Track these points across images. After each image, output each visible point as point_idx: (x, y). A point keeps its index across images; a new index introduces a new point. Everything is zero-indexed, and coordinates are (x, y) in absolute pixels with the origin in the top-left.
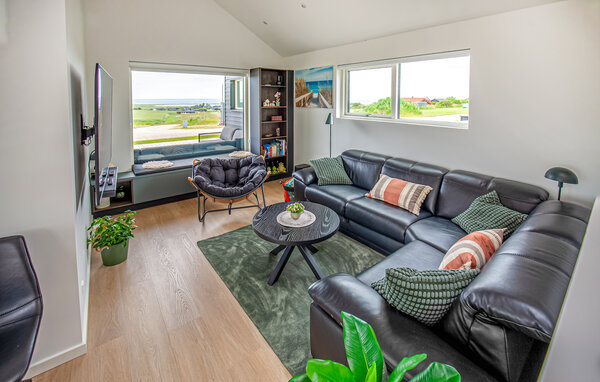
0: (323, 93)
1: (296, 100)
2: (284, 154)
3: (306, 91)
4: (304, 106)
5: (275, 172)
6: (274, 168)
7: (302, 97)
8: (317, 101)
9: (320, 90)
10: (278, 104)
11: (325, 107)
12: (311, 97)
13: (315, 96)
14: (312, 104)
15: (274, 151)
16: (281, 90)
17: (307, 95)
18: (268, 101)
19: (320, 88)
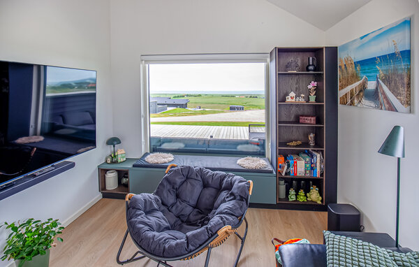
0: (387, 80)
1: (341, 93)
2: (318, 175)
3: (355, 77)
4: (352, 103)
5: (302, 198)
6: (302, 193)
7: (348, 89)
8: (374, 96)
9: (381, 74)
10: (313, 99)
11: (392, 108)
12: (363, 88)
13: (371, 85)
14: (365, 102)
15: (301, 167)
16: (318, 78)
17: (357, 83)
18: (292, 94)
19: (381, 70)
